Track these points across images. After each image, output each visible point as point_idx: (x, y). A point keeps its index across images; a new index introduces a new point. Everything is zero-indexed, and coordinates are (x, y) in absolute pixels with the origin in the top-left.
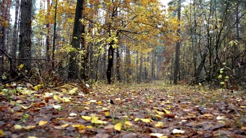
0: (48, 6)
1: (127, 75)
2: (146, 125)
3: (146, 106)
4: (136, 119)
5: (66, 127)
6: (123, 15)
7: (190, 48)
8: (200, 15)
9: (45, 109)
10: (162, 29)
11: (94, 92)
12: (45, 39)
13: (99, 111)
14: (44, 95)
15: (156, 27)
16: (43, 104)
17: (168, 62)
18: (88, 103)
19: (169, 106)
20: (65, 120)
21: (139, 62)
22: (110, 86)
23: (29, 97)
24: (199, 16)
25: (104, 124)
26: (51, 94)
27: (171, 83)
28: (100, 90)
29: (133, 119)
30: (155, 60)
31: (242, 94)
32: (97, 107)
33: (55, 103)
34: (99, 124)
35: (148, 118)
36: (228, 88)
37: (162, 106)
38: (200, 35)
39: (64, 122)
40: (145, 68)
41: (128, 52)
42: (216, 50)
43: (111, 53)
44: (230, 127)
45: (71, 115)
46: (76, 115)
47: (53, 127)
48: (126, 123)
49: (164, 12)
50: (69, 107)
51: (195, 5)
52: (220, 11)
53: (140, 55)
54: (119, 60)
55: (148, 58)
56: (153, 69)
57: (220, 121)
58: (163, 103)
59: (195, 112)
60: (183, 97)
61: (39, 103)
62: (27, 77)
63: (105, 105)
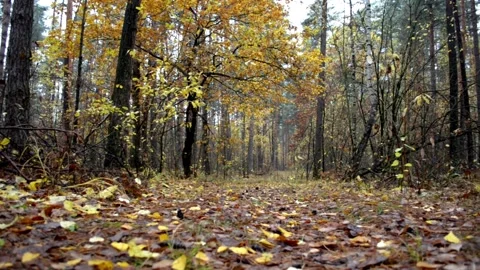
0: (67, 23)
1: (222, 159)
2: (238, 261)
3: (247, 223)
4: (221, 249)
5: (74, 266)
6: (216, 43)
7: (343, 109)
8: (363, 47)
9: (42, 229)
10: (290, 73)
11: (150, 195)
12: (61, 87)
13: (151, 232)
14: (48, 199)
15: (280, 68)
16: (41, 218)
17: (302, 135)
18: (133, 216)
19: (292, 221)
20: (76, 251)
21: (247, 136)
22: (185, 182)
23: (15, 203)
24: (361, 48)
25: (152, 259)
26: (62, 198)
27: (307, 176)
28: (164, 190)
29: (214, 248)
30: (278, 132)
31: (437, 197)
32: (149, 224)
33: (66, 217)
34: (144, 259)
35: (244, 245)
36: (412, 186)
37: (280, 222)
38: (362, 84)
39: (73, 254)
40: (259, 147)
41: (225, 115)
42: (393, 112)
43: (191, 117)
44: (395, 263)
45: (92, 240)
46: (102, 240)
47: (49, 266)
48: (197, 256)
49: (294, 40)
50: (94, 224)
51: (354, 27)
52: (400, 39)
53: (248, 120)
54: (206, 132)
55: (265, 127)
56: (274, 149)
57: (381, 251)
58: (283, 216)
59: (339, 234)
60: (324, 203)
61: (31, 217)
62: (15, 164)
63: (167, 220)
